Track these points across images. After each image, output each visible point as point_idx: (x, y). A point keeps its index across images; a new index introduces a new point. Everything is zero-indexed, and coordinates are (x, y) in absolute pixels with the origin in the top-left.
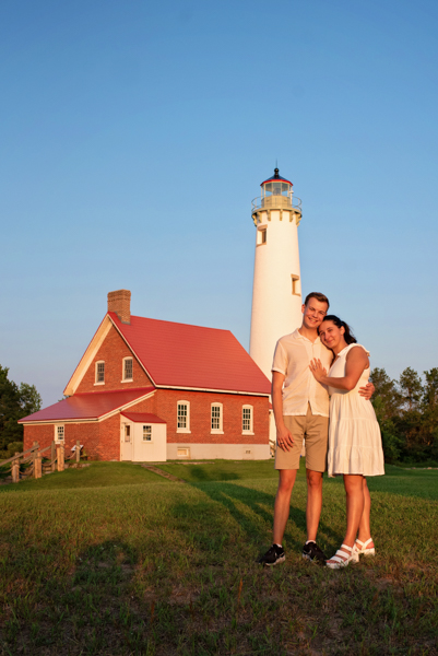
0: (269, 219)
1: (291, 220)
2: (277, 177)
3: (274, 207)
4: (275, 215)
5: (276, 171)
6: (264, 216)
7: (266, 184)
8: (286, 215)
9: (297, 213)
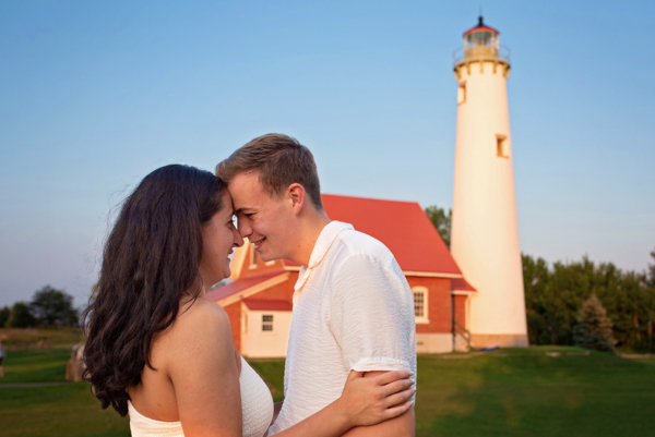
0: (469, 73)
1: (495, 71)
2: (481, 25)
3: (475, 58)
4: (475, 68)
5: (481, 19)
6: (464, 70)
7: (468, 35)
8: (489, 67)
9: (502, 63)
